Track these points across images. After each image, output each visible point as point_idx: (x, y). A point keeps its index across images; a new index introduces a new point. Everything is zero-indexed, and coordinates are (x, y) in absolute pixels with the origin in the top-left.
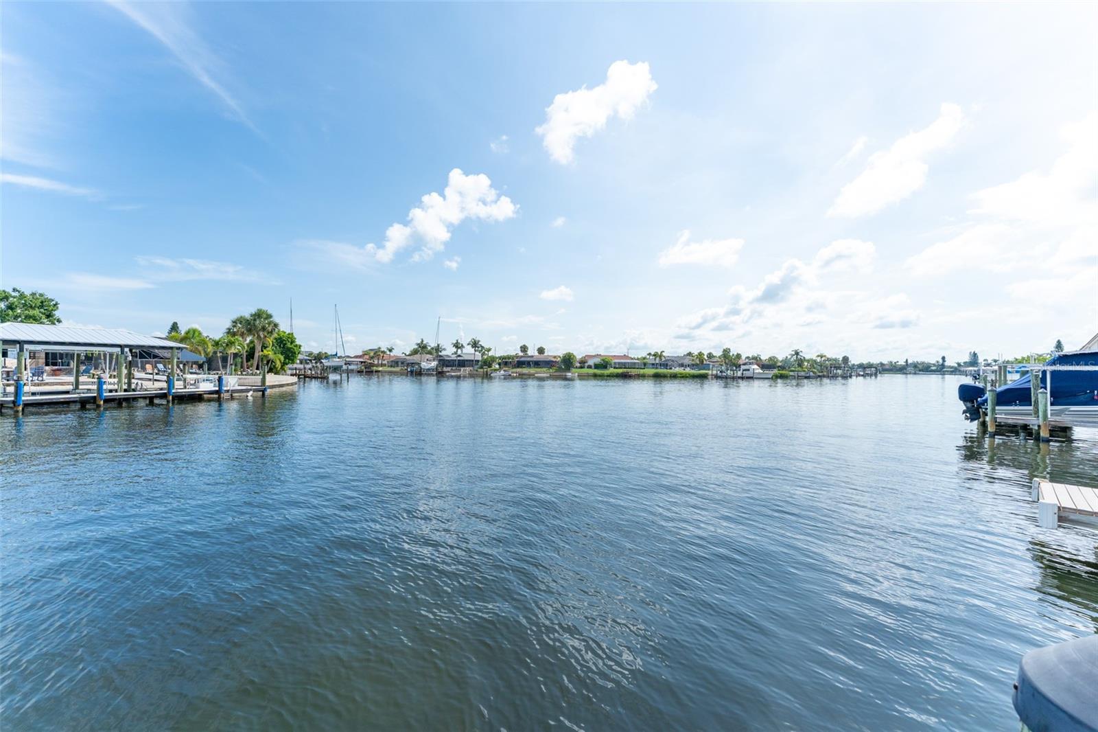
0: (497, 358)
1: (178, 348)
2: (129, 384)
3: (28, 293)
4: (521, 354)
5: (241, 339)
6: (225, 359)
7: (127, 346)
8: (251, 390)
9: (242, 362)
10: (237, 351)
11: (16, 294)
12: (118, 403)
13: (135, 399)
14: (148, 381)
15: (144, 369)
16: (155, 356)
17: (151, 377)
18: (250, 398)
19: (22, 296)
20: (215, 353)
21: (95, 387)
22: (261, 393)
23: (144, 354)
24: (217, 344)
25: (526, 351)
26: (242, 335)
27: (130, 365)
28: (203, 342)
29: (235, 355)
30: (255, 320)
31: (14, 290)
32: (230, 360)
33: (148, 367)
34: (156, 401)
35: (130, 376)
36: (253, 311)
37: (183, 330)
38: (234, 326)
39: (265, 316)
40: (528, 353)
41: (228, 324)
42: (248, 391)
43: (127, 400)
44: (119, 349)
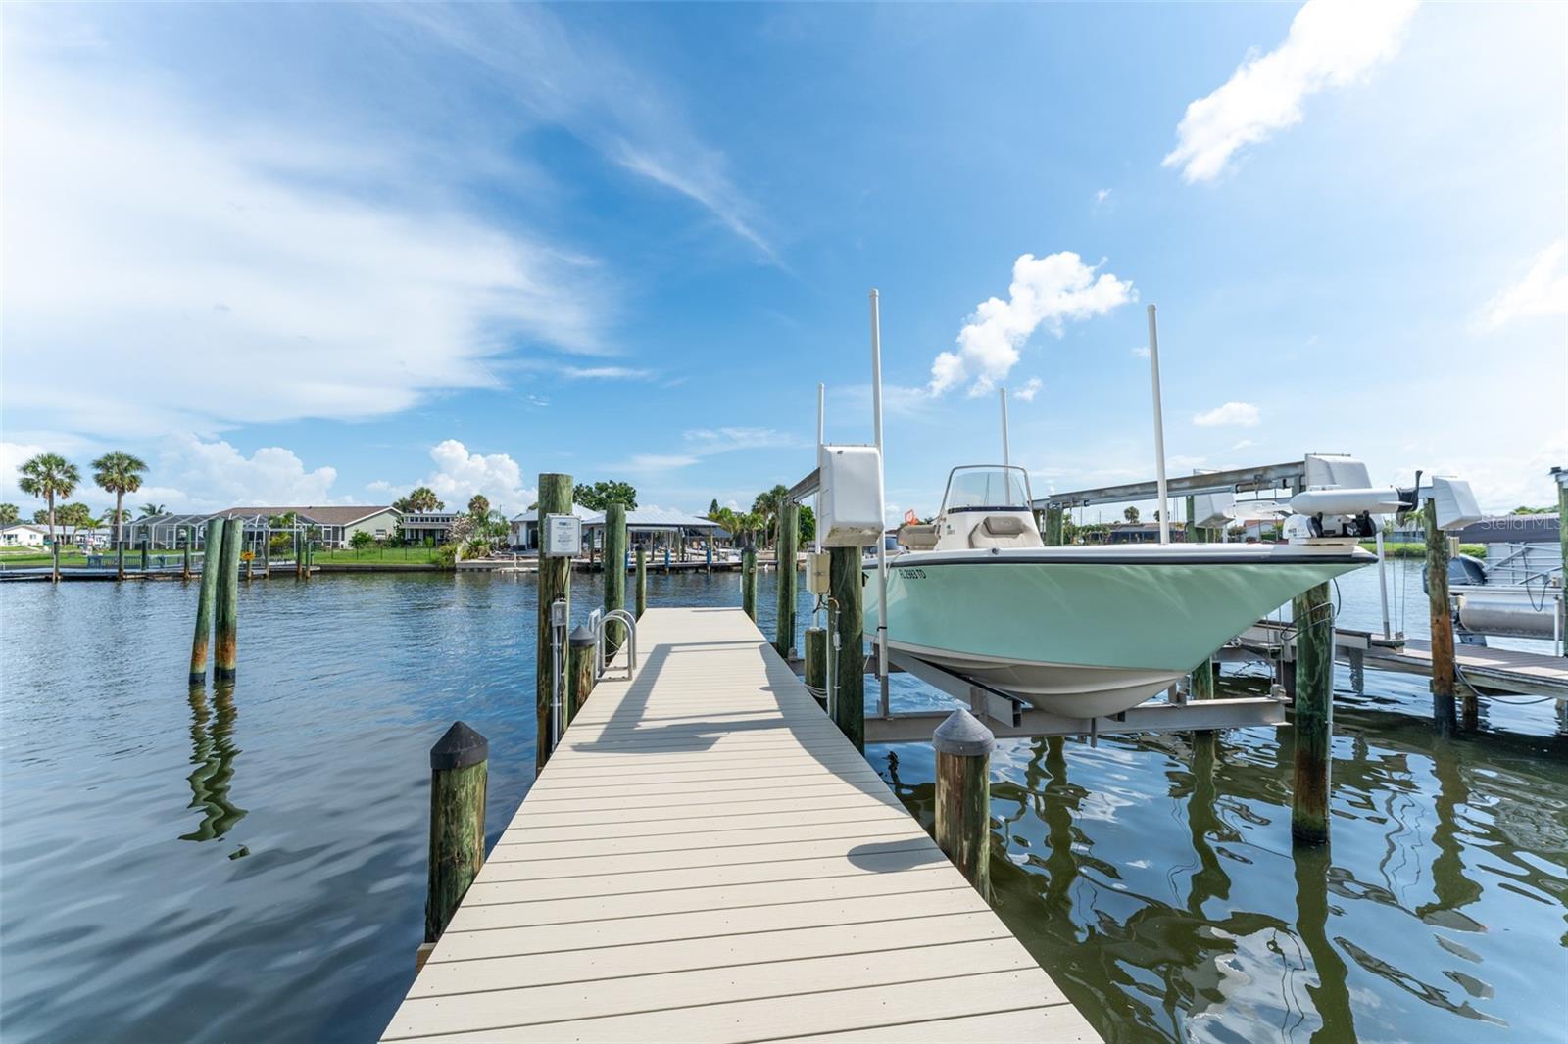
0: (1079, 529)
1: (714, 527)
2: (683, 557)
3: (618, 484)
4: (1124, 521)
5: (762, 516)
6: (750, 536)
7: (682, 526)
8: (766, 563)
9: (764, 539)
10: (758, 527)
11: (611, 485)
12: (675, 570)
13: (687, 568)
14: (695, 555)
15: (691, 546)
16: (699, 534)
17: (696, 552)
18: (767, 571)
19: (615, 486)
20: (742, 530)
21: (664, 559)
22: (774, 567)
23: (693, 532)
24: (743, 521)
25: (1136, 517)
26: (764, 512)
27: (684, 541)
28: (732, 520)
29: (759, 532)
30: (774, 496)
31: (611, 482)
32: (754, 536)
33: (695, 543)
34: (700, 571)
35: (683, 552)
36: (773, 487)
37: (721, 507)
38: (758, 503)
39: (783, 491)
40: (1139, 519)
41: (753, 502)
42: (764, 564)
43: (681, 568)
44: (677, 528)
